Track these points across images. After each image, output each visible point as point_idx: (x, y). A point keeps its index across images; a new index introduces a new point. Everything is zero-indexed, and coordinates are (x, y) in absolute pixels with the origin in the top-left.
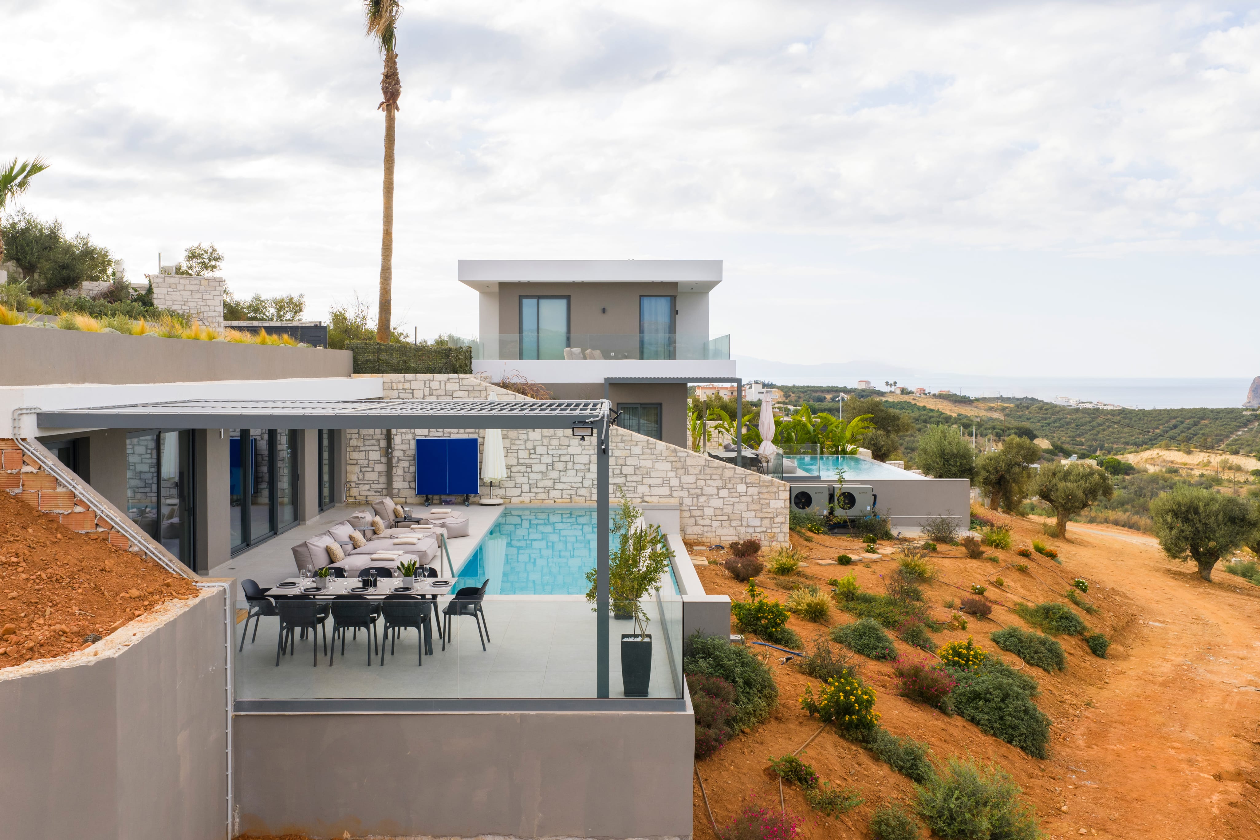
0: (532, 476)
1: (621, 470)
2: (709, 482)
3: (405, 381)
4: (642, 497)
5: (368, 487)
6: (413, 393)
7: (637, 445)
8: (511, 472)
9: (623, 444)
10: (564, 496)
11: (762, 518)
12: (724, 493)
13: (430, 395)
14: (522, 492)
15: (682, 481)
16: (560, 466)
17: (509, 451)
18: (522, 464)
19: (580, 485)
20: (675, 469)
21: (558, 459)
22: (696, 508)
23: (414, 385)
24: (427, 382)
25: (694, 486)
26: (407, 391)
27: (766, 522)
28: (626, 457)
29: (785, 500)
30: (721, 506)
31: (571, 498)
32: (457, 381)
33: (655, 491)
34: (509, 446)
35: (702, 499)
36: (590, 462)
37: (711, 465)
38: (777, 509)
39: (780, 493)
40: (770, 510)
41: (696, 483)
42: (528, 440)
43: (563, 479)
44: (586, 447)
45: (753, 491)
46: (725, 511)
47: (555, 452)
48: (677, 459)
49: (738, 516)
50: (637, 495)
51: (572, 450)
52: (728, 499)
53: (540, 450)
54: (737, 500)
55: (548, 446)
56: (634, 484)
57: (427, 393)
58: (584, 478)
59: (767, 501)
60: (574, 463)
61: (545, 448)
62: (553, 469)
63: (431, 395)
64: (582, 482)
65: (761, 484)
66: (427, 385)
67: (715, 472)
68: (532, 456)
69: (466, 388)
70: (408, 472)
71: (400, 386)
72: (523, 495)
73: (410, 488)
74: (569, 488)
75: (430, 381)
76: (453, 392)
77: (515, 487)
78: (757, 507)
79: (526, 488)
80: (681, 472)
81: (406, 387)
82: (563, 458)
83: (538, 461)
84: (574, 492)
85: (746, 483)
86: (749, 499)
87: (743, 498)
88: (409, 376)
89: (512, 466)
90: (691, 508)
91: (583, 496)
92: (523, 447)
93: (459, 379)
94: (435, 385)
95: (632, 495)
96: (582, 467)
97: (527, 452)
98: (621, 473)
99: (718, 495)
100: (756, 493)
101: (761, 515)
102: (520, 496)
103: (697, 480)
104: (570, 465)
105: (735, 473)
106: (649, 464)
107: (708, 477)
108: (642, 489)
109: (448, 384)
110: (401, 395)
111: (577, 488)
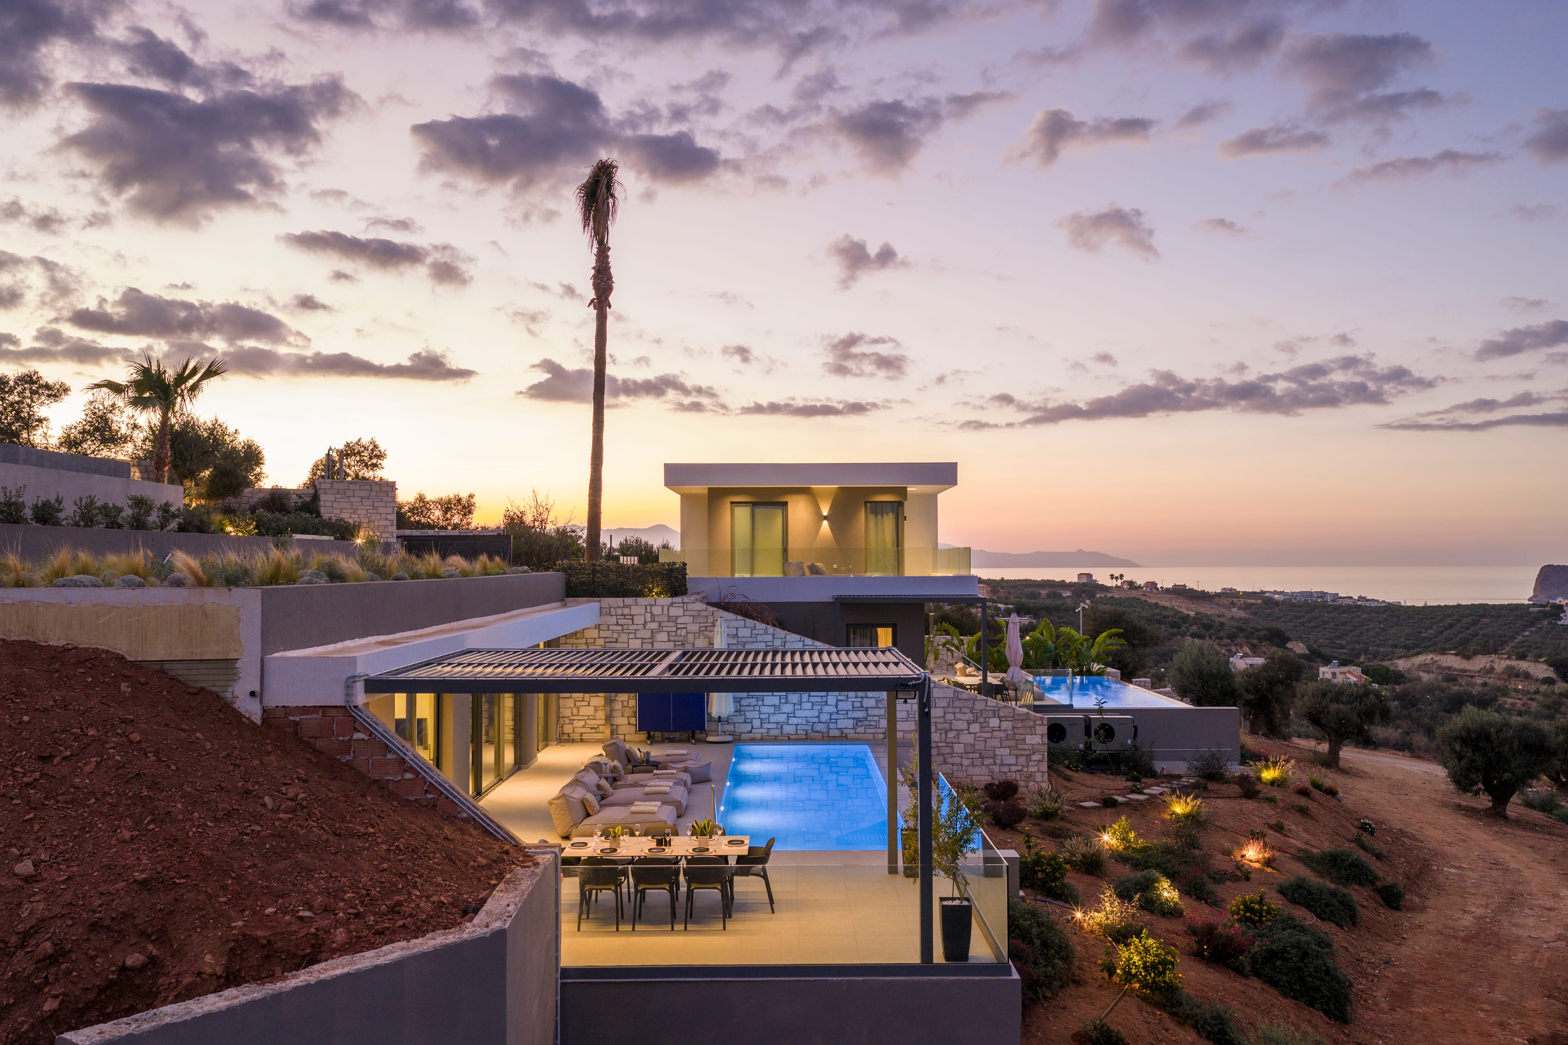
0: (764, 709)
1: (861, 702)
2: (958, 716)
3: (625, 606)
4: (885, 733)
5: (582, 723)
6: (632, 619)
8: (741, 706)
10: (799, 732)
11: (1017, 756)
12: (975, 728)
14: (752, 728)
19: (816, 720)
23: (635, 610)
24: (649, 607)
25: (942, 720)
26: (627, 617)
27: (1022, 760)
30: (972, 742)
33: (899, 726)
35: (951, 735)
37: (960, 697)
38: (1033, 745)
39: (1037, 727)
40: (1026, 747)
41: (944, 717)
43: (798, 713)
45: (1007, 725)
46: (977, 747)
49: (990, 754)
50: (880, 731)
54: (989, 735)
56: (876, 718)
57: (648, 619)
58: (821, 712)
59: (1022, 737)
62: (786, 703)
63: (653, 621)
64: (818, 717)
65: (1016, 717)
66: (649, 610)
67: (965, 704)
69: (691, 613)
70: (628, 706)
71: (619, 611)
72: (753, 731)
73: (629, 724)
74: (805, 722)
75: (651, 606)
76: (677, 617)
77: (745, 722)
78: (1012, 743)
79: (757, 723)
81: (625, 613)
84: (810, 728)
85: (999, 717)
86: (1002, 734)
87: (996, 733)
88: (629, 601)
90: (939, 744)
91: (820, 732)
93: (679, 602)
94: (657, 609)
95: (874, 731)
96: (819, 699)
98: (862, 706)
99: (968, 730)
100: (1011, 726)
101: (1016, 752)
102: (750, 732)
103: (945, 713)
104: (805, 698)
105: (986, 705)
107: (958, 710)
109: (671, 609)
110: (620, 622)
111: (813, 723)
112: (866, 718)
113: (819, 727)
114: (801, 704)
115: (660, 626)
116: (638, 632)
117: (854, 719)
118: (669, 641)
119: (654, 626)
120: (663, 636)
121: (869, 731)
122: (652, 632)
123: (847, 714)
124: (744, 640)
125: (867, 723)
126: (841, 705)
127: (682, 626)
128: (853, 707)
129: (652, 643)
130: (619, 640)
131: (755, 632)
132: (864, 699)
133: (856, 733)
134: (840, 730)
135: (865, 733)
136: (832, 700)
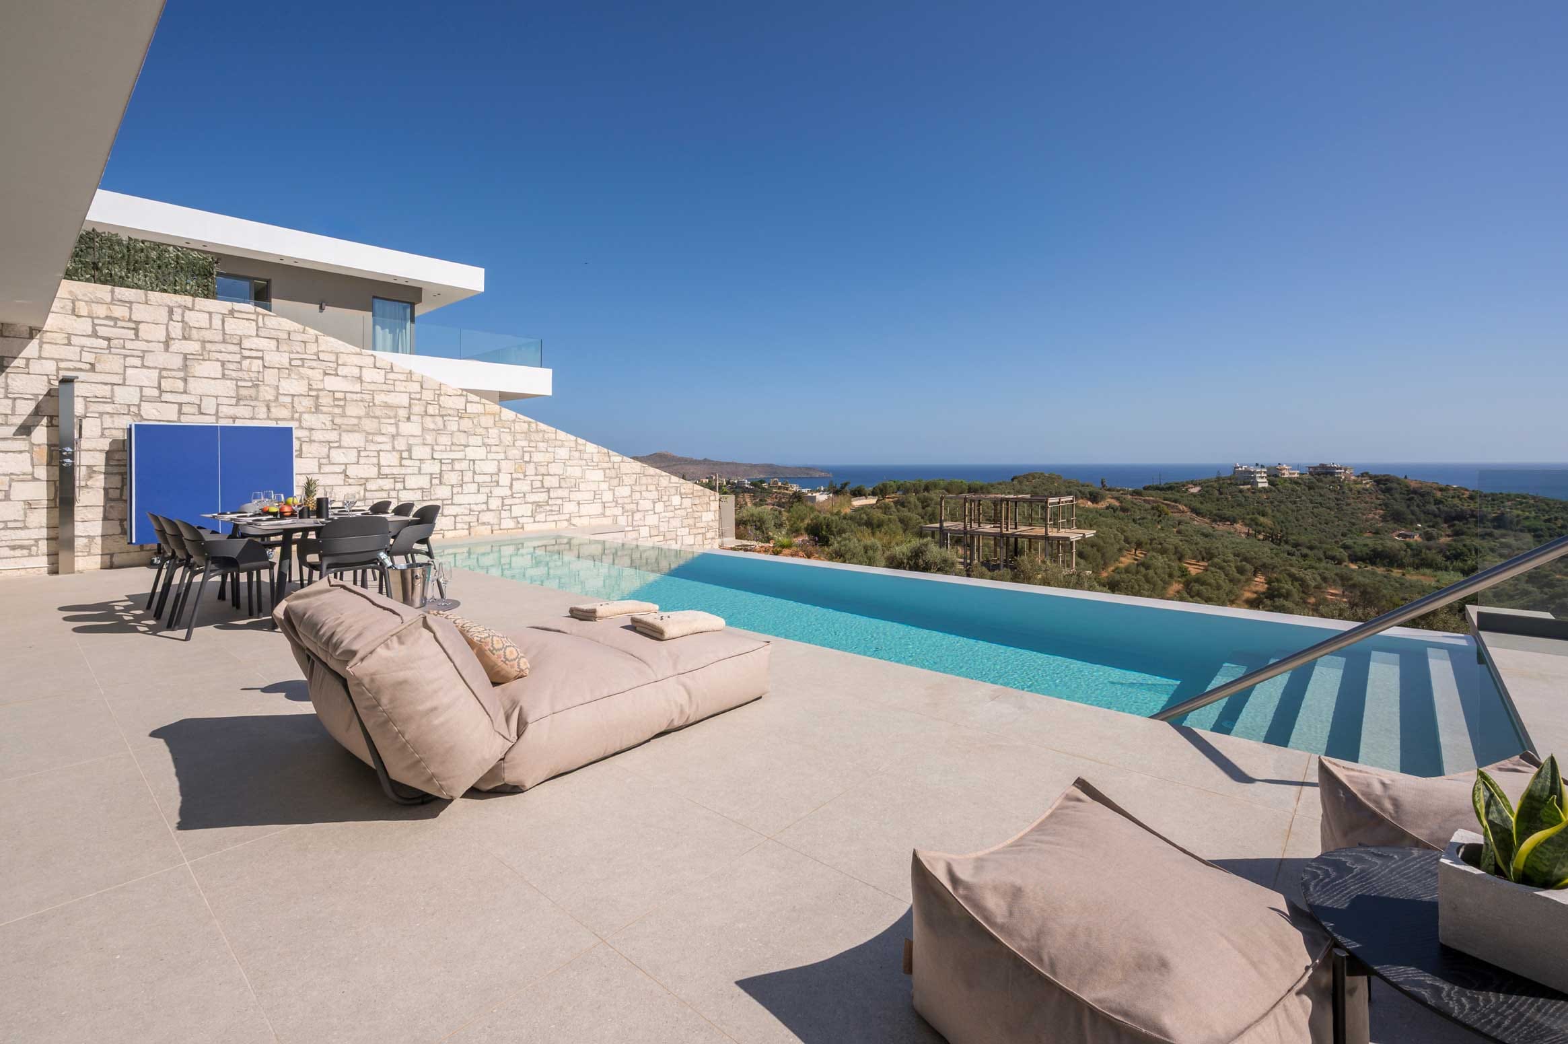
1: (542, 481)
2: (644, 494)
3: (113, 301)
4: (569, 520)
6: (136, 330)
7: (562, 446)
8: (365, 490)
9: (545, 445)
10: (459, 526)
12: (659, 507)
13: (184, 338)
15: (617, 493)
16: (453, 478)
17: (362, 454)
18: (386, 476)
19: (484, 507)
20: (607, 479)
21: (450, 467)
22: (631, 528)
23: (139, 313)
24: (177, 311)
25: (629, 500)
26: (120, 324)
28: (548, 463)
29: (715, 511)
30: (656, 523)
31: (470, 527)
32: (254, 317)
33: (585, 509)
34: (362, 445)
35: (638, 516)
36: (499, 470)
37: (647, 472)
39: (711, 503)
40: (702, 525)
41: (631, 496)
42: (398, 434)
43: (457, 499)
44: (494, 448)
45: (687, 502)
46: (661, 529)
47: (445, 456)
48: (610, 465)
49: (672, 535)
51: (471, 453)
52: (663, 514)
53: (419, 452)
54: (671, 514)
55: (433, 446)
56: (559, 502)
57: (176, 332)
59: (699, 514)
60: (474, 472)
61: (428, 449)
62: (441, 483)
64: (487, 503)
65: (695, 494)
66: (177, 317)
67: (650, 481)
68: (405, 462)
69: (274, 334)
74: (467, 512)
75: (183, 308)
76: (242, 337)
78: (691, 521)
80: (615, 482)
82: (457, 466)
83: (416, 470)
84: (475, 519)
85: (681, 494)
86: (683, 513)
87: (678, 512)
89: (367, 479)
90: (626, 529)
91: (489, 524)
92: (389, 447)
93: (258, 314)
94: (194, 318)
95: (556, 518)
96: (488, 478)
97: (397, 455)
98: (543, 487)
99: (654, 510)
100: (690, 504)
101: (695, 531)
103: (632, 492)
104: (468, 477)
105: (670, 482)
106: (577, 472)
107: (644, 488)
108: (570, 507)
109: (229, 320)
110: (102, 331)
111: (479, 512)
112: (547, 502)
113: (487, 517)
114: (462, 486)
115: (203, 348)
116: (148, 357)
117: (533, 503)
118: (224, 376)
119: (193, 347)
120: (214, 369)
121: (550, 518)
122: (185, 359)
123: (524, 497)
124: (373, 387)
125: (548, 508)
126: (517, 485)
127: (254, 354)
128: (532, 488)
129: (185, 380)
130: (98, 367)
131: (391, 376)
132: (545, 477)
133: (535, 522)
134: (515, 520)
135: (546, 521)
136: (505, 479)
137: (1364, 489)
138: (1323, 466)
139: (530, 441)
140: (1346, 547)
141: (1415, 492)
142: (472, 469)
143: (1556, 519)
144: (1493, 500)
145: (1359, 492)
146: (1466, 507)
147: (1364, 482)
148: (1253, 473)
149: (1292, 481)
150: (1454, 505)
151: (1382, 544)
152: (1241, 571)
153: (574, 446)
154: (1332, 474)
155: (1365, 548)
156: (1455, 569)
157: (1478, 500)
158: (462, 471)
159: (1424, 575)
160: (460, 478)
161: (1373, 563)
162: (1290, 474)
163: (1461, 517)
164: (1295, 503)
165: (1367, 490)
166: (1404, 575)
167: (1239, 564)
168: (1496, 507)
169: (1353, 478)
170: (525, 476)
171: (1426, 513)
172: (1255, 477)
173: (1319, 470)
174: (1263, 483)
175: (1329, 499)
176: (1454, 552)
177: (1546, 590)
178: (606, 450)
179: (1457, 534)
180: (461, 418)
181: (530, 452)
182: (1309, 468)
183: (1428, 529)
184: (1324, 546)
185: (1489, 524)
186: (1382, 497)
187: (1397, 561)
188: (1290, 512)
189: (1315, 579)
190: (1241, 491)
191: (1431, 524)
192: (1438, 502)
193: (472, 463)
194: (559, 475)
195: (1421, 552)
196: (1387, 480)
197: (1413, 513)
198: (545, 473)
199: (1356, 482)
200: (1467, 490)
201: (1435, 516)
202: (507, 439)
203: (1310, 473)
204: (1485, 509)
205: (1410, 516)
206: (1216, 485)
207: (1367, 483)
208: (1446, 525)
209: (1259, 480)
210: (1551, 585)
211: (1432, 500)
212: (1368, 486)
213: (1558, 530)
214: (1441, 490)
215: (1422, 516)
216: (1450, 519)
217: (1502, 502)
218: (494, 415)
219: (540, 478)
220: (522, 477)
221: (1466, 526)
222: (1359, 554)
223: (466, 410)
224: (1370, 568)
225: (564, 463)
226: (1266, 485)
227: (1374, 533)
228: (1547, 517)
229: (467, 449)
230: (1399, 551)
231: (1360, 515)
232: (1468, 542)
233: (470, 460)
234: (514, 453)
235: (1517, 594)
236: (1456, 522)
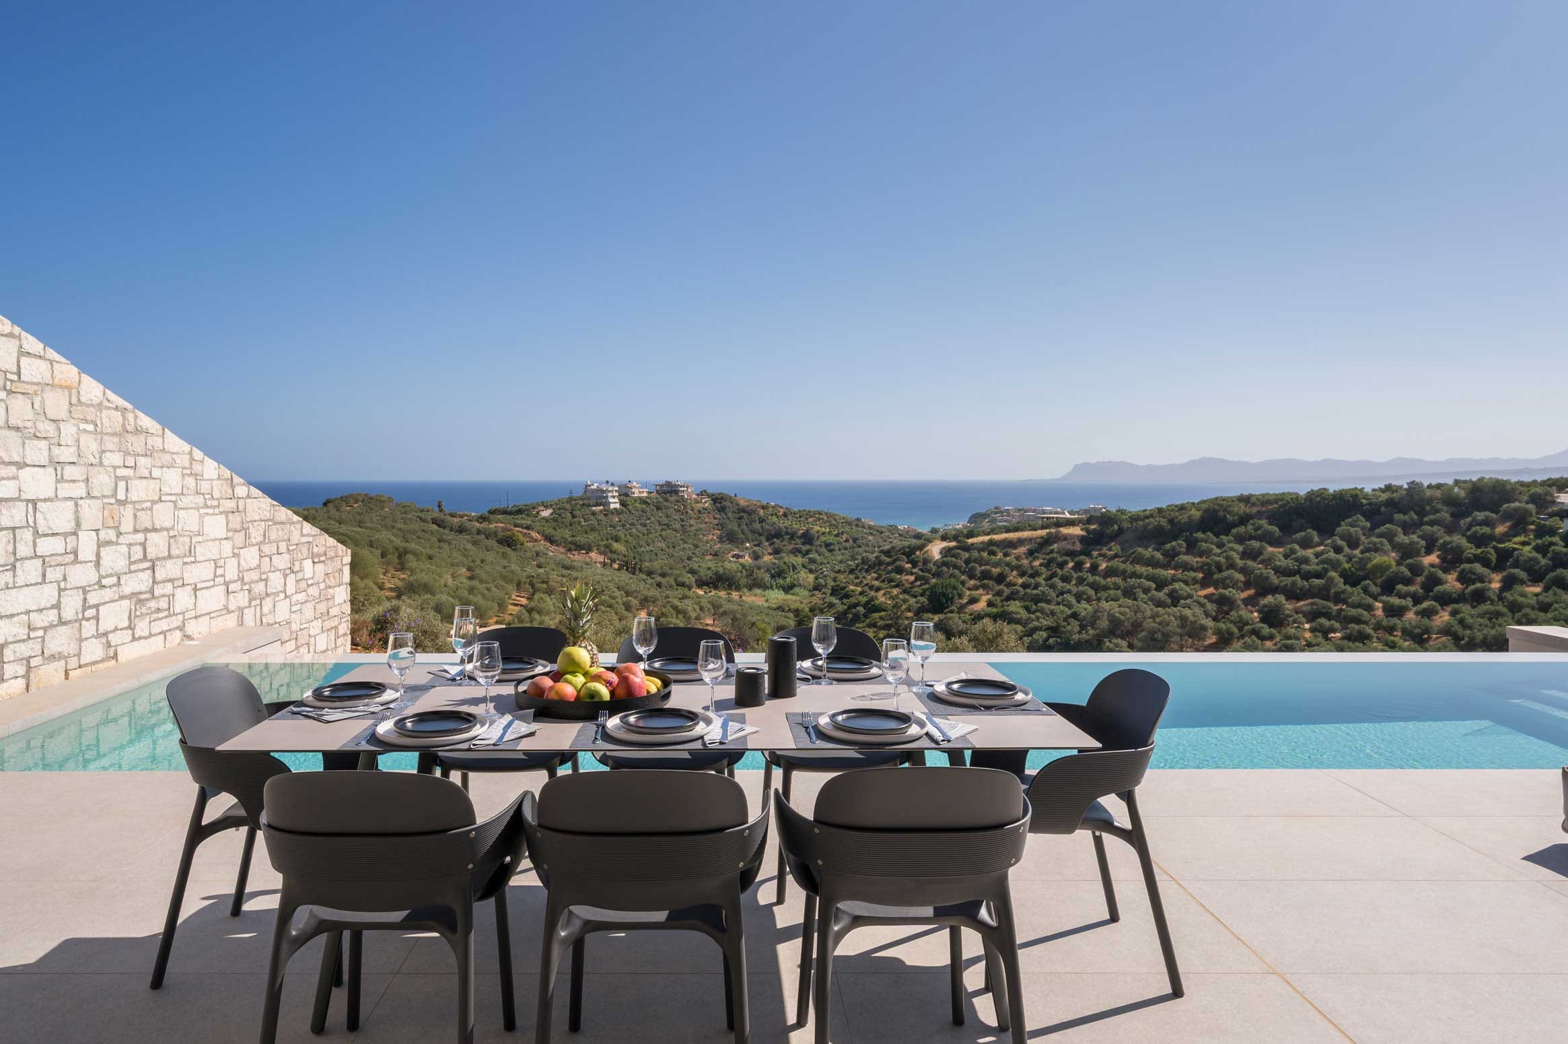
1: (143, 545)
2: (275, 560)
4: (181, 628)
7: (172, 464)
9: (147, 461)
12: (291, 583)
15: (242, 562)
20: (230, 532)
28: (153, 502)
29: (347, 585)
33: (203, 601)
35: (267, 605)
36: (78, 524)
38: (341, 605)
39: (343, 571)
41: (259, 566)
44: (68, 471)
45: (320, 570)
48: (234, 504)
51: (30, 483)
52: (295, 597)
54: (303, 596)
56: (168, 588)
65: (326, 556)
67: (280, 533)
74: (22, 633)
78: (324, 607)
80: (240, 538)
84: (37, 648)
85: (313, 557)
86: (315, 591)
87: (310, 590)
91: (60, 656)
95: (164, 624)
96: (59, 545)
98: (145, 558)
103: (260, 557)
105: (302, 534)
106: (193, 521)
107: (274, 548)
108: (183, 599)
111: (45, 629)
112: (152, 591)
113: (60, 641)
114: (14, 568)
123: (118, 583)
125: (153, 604)
126: (106, 557)
128: (130, 562)
132: (149, 535)
133: (134, 639)
134: (104, 640)
135: (151, 635)
136: (87, 545)
137: (703, 509)
138: (668, 484)
139: (127, 453)
140: (692, 572)
141: (744, 510)
142: (31, 524)
143: (843, 533)
144: (800, 517)
145: (699, 511)
146: (783, 524)
147: (703, 501)
148: (604, 492)
149: (643, 501)
150: (774, 523)
151: (722, 566)
152: (628, 607)
153: (187, 465)
154: (676, 492)
155: (709, 572)
156: (778, 588)
157: (790, 517)
158: (14, 529)
159: (756, 595)
160: (10, 548)
161: (716, 588)
162: (640, 492)
163: (778, 535)
164: (645, 526)
165: (706, 509)
166: (741, 597)
167: (625, 599)
168: (803, 525)
169: (694, 496)
170: (119, 534)
171: (753, 532)
172: (607, 497)
173: (665, 488)
174: (615, 504)
175: (675, 520)
176: (776, 570)
177: (845, 601)
178: (227, 473)
179: (776, 552)
180: (10, 392)
181: (126, 479)
182: (657, 485)
183: (755, 548)
184: (675, 572)
185: (799, 541)
186: (718, 516)
187: (734, 584)
188: (641, 535)
189: (695, 610)
190: (594, 514)
191: (756, 542)
192: (762, 521)
193: (30, 506)
194: (167, 530)
195: (753, 572)
196: (722, 498)
197: (743, 533)
198: (149, 525)
199: (697, 502)
200: (781, 507)
201: (760, 535)
202: (90, 445)
203: (657, 491)
204: (795, 526)
205: (741, 536)
206: (568, 506)
207: (706, 502)
208: (767, 544)
209: (611, 500)
210: (847, 596)
211: (757, 519)
212: (707, 505)
213: (844, 544)
214: (763, 508)
215: (750, 535)
216: (770, 537)
217: (807, 519)
218: (69, 388)
219: (140, 537)
220: (114, 539)
221: (783, 544)
222: (704, 578)
223: (19, 374)
224: (713, 593)
225: (174, 502)
226: (618, 506)
227: (714, 555)
228: (836, 532)
229: (25, 473)
230: (736, 572)
231: (701, 536)
232: (786, 559)
233: (28, 501)
234: (102, 481)
235: (825, 608)
236: (775, 540)
